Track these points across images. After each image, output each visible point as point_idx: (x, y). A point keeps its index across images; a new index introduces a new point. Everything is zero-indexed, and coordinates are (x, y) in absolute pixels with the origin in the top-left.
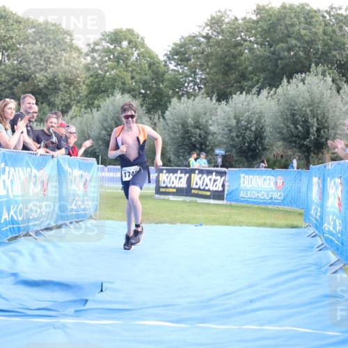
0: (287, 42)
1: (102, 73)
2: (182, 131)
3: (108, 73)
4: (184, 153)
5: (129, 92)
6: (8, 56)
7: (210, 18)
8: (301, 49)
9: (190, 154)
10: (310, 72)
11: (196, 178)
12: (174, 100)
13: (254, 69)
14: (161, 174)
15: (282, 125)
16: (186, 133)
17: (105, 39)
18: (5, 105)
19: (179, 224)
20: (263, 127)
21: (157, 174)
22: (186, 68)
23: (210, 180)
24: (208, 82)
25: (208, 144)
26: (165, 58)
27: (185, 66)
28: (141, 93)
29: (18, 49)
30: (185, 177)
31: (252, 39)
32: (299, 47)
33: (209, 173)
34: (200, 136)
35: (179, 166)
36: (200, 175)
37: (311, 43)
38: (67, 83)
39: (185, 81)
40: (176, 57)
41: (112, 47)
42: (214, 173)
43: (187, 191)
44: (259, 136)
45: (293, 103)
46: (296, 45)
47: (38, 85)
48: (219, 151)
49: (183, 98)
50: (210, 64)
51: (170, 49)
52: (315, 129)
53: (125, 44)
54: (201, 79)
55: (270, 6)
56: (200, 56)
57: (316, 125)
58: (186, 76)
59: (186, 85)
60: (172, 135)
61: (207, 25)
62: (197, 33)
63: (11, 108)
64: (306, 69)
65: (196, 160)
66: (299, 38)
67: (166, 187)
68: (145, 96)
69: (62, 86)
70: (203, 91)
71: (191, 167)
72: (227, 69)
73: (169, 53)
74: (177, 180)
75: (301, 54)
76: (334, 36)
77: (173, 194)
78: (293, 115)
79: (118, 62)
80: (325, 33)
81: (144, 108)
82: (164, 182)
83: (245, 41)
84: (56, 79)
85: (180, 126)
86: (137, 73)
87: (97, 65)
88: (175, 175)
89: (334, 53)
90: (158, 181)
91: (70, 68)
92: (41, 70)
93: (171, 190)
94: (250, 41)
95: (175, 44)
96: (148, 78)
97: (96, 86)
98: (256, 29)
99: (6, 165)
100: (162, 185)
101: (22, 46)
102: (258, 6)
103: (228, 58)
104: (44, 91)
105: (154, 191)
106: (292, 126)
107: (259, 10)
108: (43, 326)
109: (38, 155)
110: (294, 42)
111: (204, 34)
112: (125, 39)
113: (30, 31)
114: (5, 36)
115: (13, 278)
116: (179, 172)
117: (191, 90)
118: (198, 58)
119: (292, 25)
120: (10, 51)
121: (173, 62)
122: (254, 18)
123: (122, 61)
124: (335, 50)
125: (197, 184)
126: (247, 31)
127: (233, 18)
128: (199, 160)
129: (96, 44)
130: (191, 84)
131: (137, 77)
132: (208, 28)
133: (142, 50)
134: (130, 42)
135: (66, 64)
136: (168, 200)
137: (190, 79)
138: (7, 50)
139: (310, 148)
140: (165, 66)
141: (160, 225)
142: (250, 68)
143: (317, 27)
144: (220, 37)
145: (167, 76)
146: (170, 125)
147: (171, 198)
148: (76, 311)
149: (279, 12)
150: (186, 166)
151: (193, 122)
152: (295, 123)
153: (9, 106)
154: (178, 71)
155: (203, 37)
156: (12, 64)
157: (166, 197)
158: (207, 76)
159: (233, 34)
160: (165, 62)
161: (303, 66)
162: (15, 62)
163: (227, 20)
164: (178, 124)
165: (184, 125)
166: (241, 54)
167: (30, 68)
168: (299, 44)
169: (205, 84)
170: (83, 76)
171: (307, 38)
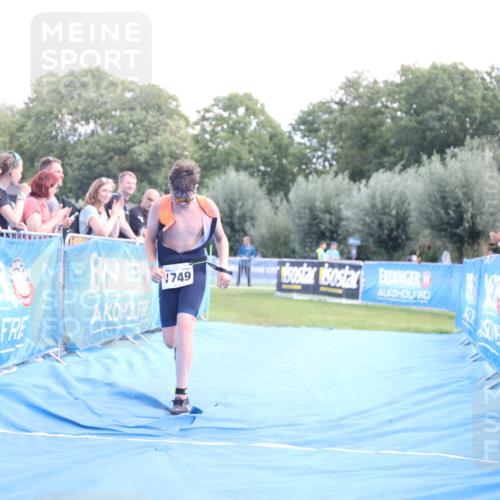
0: (438, 110)
1: (214, 146)
2: (309, 216)
3: (221, 147)
4: (311, 242)
5: (245, 169)
6: (101, 125)
7: (344, 80)
8: (455, 118)
9: (318, 245)
10: (464, 145)
11: (325, 272)
12: (300, 179)
13: (397, 142)
14: (283, 268)
15: (430, 210)
16: (314, 218)
17: (217, 105)
18: (100, 186)
19: (304, 328)
20: (406, 211)
21: (278, 268)
22: (315, 141)
23: (343, 275)
24: (340, 158)
25: (340, 232)
26: (290, 128)
27: (314, 138)
28: (259, 170)
29: (112, 116)
30: (312, 271)
31: (396, 105)
32: (453, 116)
33: (341, 266)
34: (331, 223)
35: (304, 258)
36: (330, 269)
37: (466, 110)
38: (172, 157)
39: (314, 156)
40: (302, 127)
41: (226, 114)
42: (347, 268)
43: (314, 289)
44: (402, 222)
45: (443, 184)
46: (448, 114)
47: (137, 160)
48: (354, 241)
49: (310, 177)
50: (344, 135)
51: (296, 117)
52: (469, 215)
53: (241, 111)
54: (333, 155)
55: (417, 66)
56: (331, 126)
57: (471, 209)
58: (315, 150)
59: (314, 160)
60: (298, 221)
61: (341, 88)
62: (329, 99)
63: (105, 190)
64: (459, 142)
65: (325, 251)
66: (453, 104)
67: (290, 283)
68: (264, 173)
69: (166, 160)
70: (335, 168)
71: (320, 260)
72: (364, 141)
73: (294, 122)
74: (302, 275)
75: (455, 123)
76: (496, 102)
77: (298, 291)
78: (444, 198)
79: (233, 133)
80: (484, 99)
81: (264, 188)
82: (287, 277)
83: (386, 107)
84: (159, 153)
85: (307, 211)
86: (256, 146)
87: (207, 136)
88: (301, 268)
89: (494, 122)
90: (279, 276)
91: (176, 140)
92: (141, 142)
93: (295, 287)
94: (393, 108)
95: (303, 112)
96: (268, 152)
97: (206, 161)
98: (399, 93)
99: (100, 255)
100: (284, 280)
101: (118, 113)
102: (403, 66)
103: (365, 129)
104: (145, 167)
105: (275, 288)
106: (442, 211)
107: (404, 71)
108: (143, 448)
109: (137, 244)
110: (445, 109)
111: (337, 100)
112: (242, 105)
113: (129, 95)
114: (98, 101)
115: (107, 388)
116: (305, 265)
117: (320, 168)
118: (329, 129)
119: (445, 89)
120: (103, 119)
121: (299, 134)
122: (398, 79)
123: (237, 132)
124: (495, 119)
125: (326, 280)
126: (389, 96)
127: (372, 81)
128: (328, 251)
129: (207, 111)
130: (321, 160)
131: (256, 151)
132: (342, 92)
133: (262, 118)
134: (247, 109)
135: (171, 134)
136: (292, 299)
137: (320, 153)
138: (100, 118)
139: (464, 238)
140: (290, 137)
141: (281, 329)
142: (392, 141)
143: (475, 91)
144: (357, 103)
145: (292, 150)
146: (295, 209)
147: (295, 296)
148: (181, 430)
149: (429, 73)
150: (313, 258)
151: (322, 206)
152: (446, 207)
153: (104, 187)
154: (305, 144)
155: (336, 103)
156: (107, 135)
157: (289, 295)
158: (340, 150)
159: (372, 100)
160: (290, 133)
161: (457, 139)
162: (110, 132)
163: (364, 83)
164: (304, 207)
165: (312, 209)
166: (381, 124)
167: (128, 140)
168: (452, 112)
169: (337, 161)
170: (190, 149)
171: (461, 105)
